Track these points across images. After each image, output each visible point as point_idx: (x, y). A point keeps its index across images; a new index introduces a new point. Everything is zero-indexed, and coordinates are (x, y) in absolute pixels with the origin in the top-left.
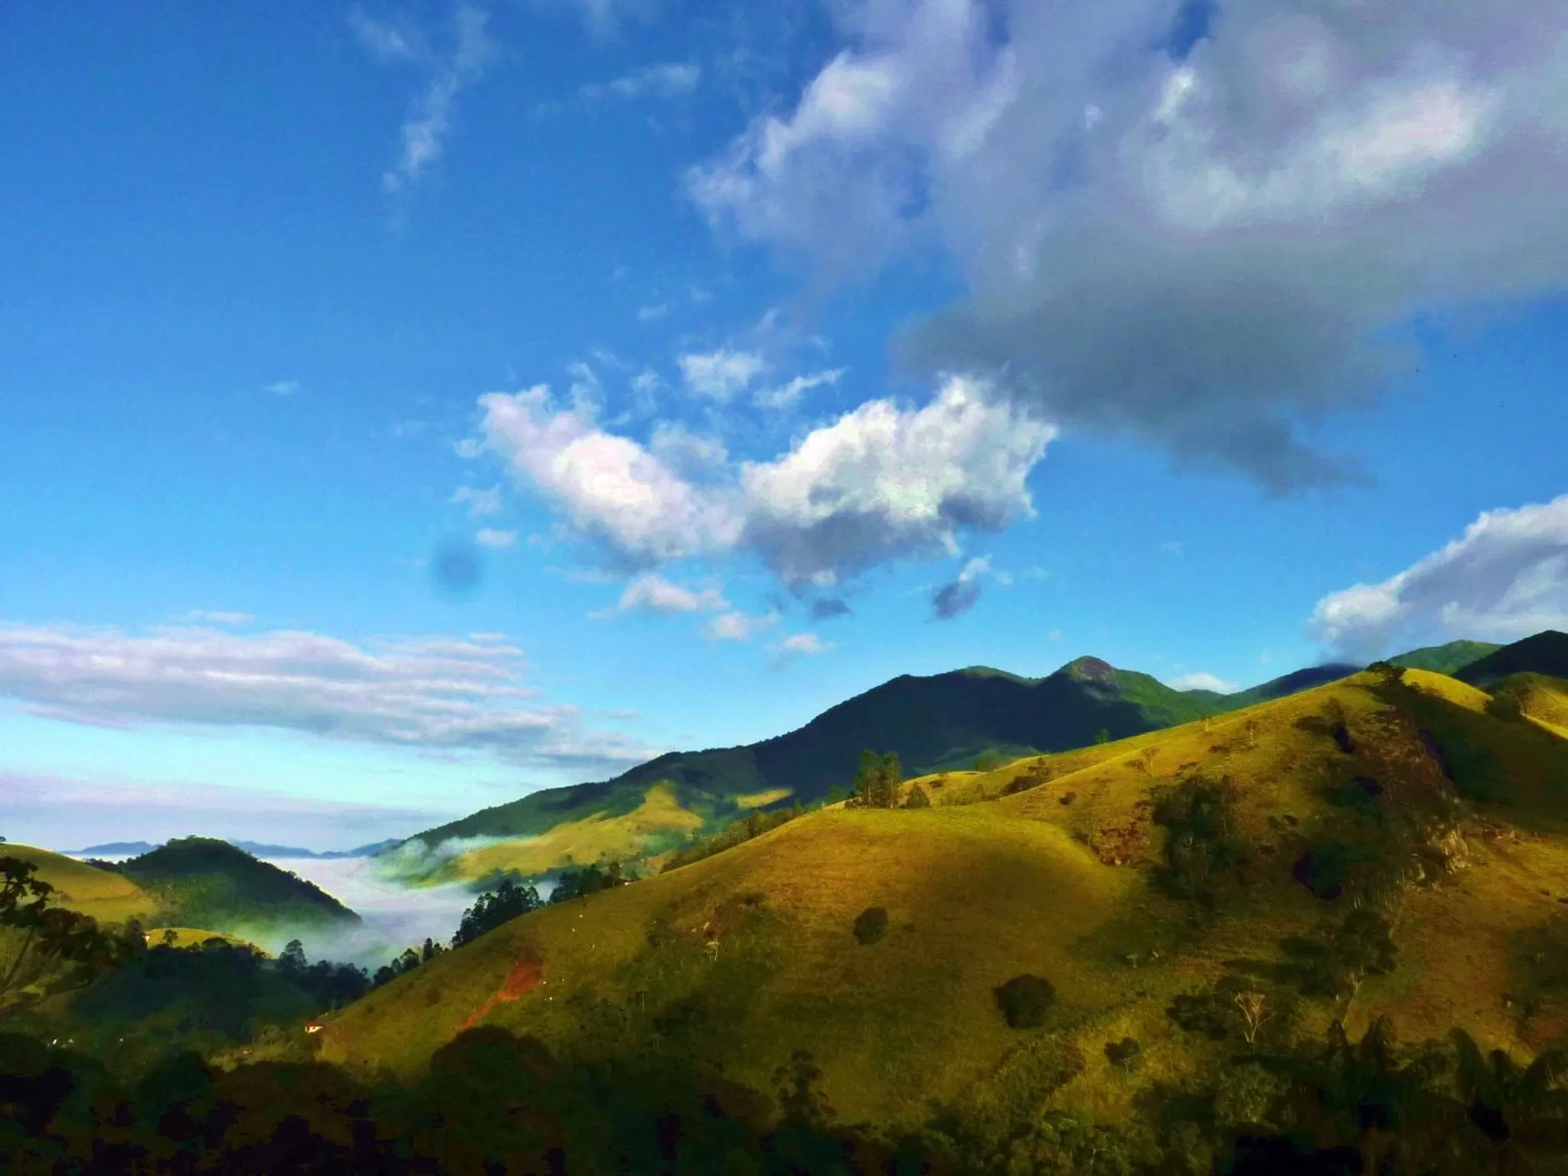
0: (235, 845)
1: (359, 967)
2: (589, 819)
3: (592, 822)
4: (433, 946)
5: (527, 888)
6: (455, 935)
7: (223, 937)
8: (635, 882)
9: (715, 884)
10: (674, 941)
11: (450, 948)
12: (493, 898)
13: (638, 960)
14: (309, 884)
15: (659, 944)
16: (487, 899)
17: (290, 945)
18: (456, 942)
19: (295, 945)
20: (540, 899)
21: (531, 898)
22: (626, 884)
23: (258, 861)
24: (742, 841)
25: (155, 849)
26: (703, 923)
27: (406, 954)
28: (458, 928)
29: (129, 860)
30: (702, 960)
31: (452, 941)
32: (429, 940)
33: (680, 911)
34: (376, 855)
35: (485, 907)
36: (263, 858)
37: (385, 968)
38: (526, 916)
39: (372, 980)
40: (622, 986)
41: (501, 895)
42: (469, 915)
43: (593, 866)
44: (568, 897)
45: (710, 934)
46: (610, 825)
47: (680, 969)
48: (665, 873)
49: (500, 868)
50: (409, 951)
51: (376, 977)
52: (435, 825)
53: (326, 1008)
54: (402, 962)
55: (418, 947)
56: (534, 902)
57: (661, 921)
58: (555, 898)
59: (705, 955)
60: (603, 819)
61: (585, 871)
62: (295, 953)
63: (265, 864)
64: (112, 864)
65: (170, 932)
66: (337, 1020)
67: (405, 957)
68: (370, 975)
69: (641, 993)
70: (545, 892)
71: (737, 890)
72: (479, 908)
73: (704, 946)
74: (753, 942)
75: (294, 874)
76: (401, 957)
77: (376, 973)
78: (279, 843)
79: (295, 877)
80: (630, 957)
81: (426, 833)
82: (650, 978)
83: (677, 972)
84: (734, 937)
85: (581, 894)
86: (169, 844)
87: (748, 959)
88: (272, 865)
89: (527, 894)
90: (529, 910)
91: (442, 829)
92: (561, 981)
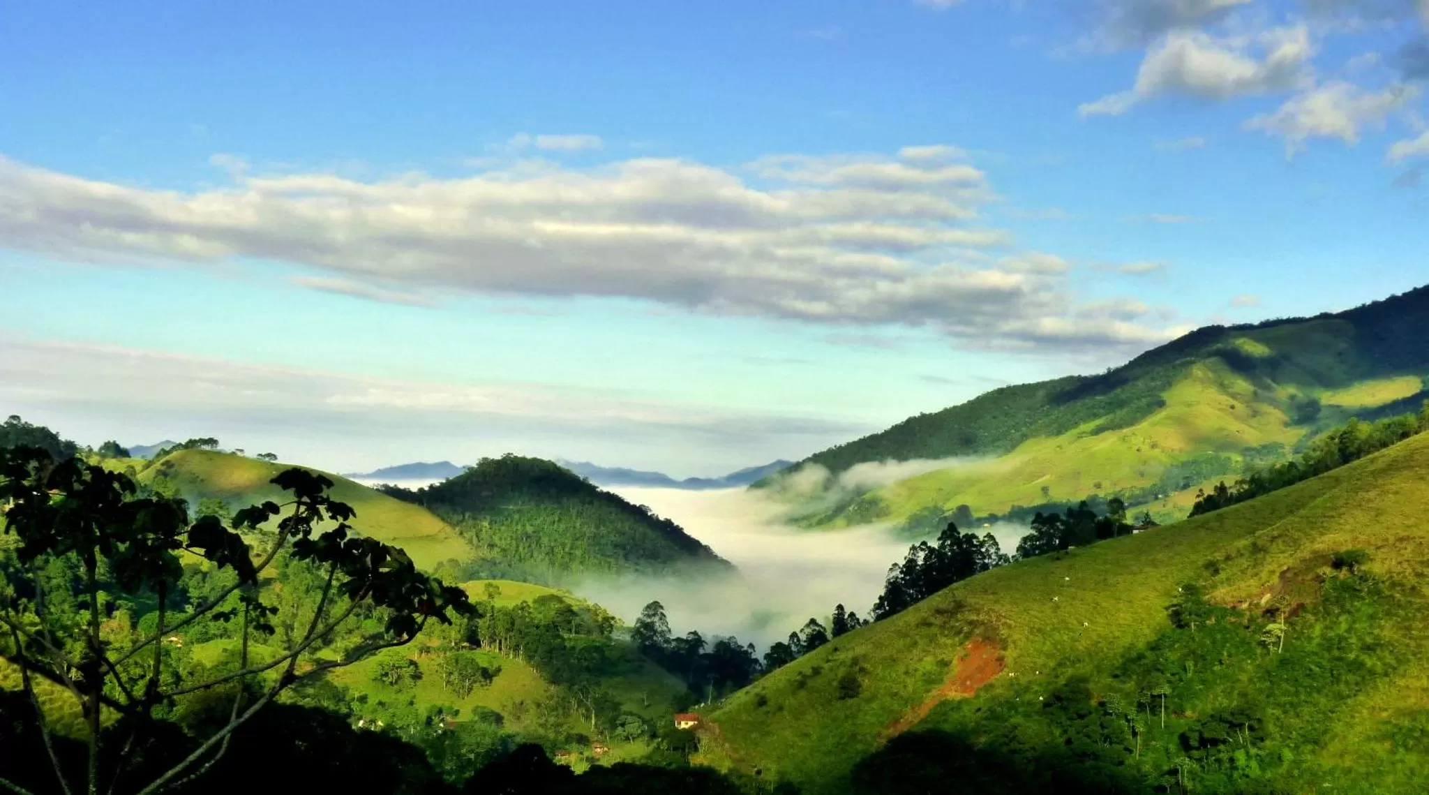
0: (566, 468)
1: (743, 642)
2: (1075, 432)
3: (1080, 437)
4: (846, 616)
5: (981, 534)
6: (878, 601)
7: (560, 594)
8: (1150, 530)
9: (1280, 536)
10: (1211, 622)
11: (872, 620)
12: (931, 550)
13: (1154, 647)
14: (668, 524)
15: (1187, 625)
16: (922, 550)
17: (648, 607)
18: (879, 612)
19: (654, 608)
20: (1002, 552)
21: (987, 550)
22: (1135, 532)
23: (598, 490)
24: (1328, 468)
25: (462, 473)
26: (1261, 595)
27: (808, 626)
28: (882, 592)
29: (431, 487)
30: (1259, 651)
31: (874, 611)
32: (840, 607)
33: (1222, 575)
34: (759, 484)
35: (920, 562)
36: (605, 484)
37: (779, 645)
38: (979, 577)
39: (763, 662)
40: (1130, 685)
41: (942, 546)
42: (897, 573)
43: (1083, 503)
44: (1043, 550)
45: (1271, 613)
46: (1108, 442)
47: (1221, 663)
48: (1196, 517)
49: (940, 504)
50: (813, 622)
51: (767, 656)
52: (843, 440)
53: (700, 696)
54: (803, 637)
55: (825, 617)
56: (993, 557)
57: (1190, 590)
58: (1026, 550)
59: (1263, 644)
60: (1099, 431)
61: (1070, 512)
62: (656, 619)
63: (608, 493)
64: (410, 492)
65: (490, 585)
66: (717, 713)
67: (808, 631)
68: (760, 654)
69: (1160, 696)
70: (1009, 540)
71: (1318, 546)
72: (911, 564)
73: (1260, 629)
74: (1344, 626)
75: (648, 509)
76: (802, 630)
77: (768, 651)
78: (625, 465)
79: (649, 514)
80: (1141, 645)
81: (830, 451)
82: (1173, 675)
83: (1217, 668)
84: (1311, 617)
85: (1063, 545)
86: (480, 465)
87: (1336, 653)
88: (617, 496)
89: (982, 544)
90: (985, 567)
91: (850, 446)
92: (1035, 674)
